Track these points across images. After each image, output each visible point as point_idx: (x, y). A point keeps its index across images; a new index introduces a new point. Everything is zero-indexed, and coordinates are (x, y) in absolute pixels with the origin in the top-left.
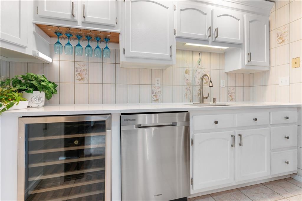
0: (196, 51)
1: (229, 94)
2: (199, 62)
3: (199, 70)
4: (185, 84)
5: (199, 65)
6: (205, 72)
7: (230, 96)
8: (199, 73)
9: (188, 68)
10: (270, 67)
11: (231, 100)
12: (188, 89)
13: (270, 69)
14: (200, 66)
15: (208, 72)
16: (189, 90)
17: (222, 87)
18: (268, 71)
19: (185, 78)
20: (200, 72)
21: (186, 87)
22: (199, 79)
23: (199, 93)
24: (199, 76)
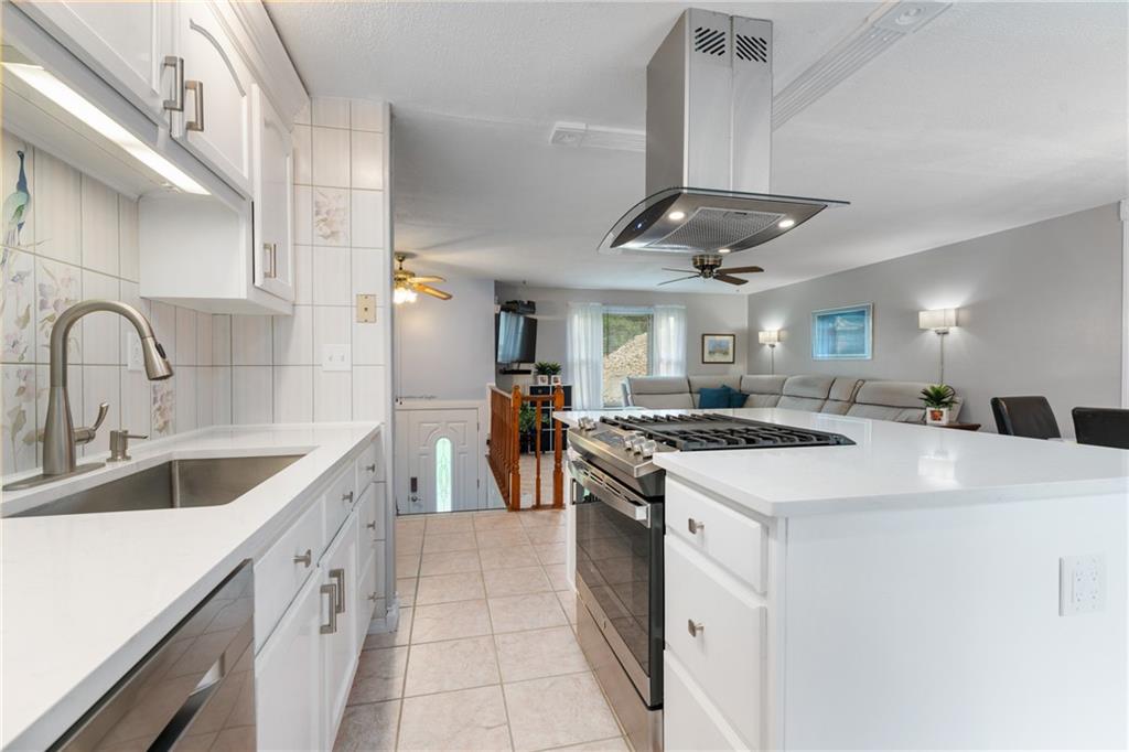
1: (155, 401)
3: (20, 262)
5: (20, 226)
6: (53, 277)
7: (159, 409)
8: (18, 278)
10: (294, 305)
11: (160, 430)
13: (294, 310)
14: (24, 237)
15: (70, 279)
17: (131, 371)
18: (287, 316)
20: (28, 274)
22: (17, 322)
23: (23, 408)
24: (18, 299)
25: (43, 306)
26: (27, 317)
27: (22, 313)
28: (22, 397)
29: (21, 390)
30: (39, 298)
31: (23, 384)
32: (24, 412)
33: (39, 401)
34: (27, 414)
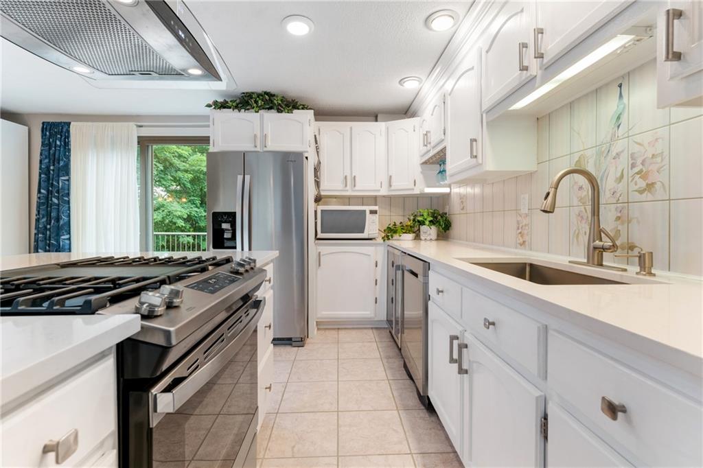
0: (607, 85)
2: (619, 118)
3: (619, 146)
4: (576, 202)
5: (618, 127)
6: (641, 145)
8: (617, 156)
9: (582, 153)
12: (582, 217)
14: (621, 131)
15: (656, 139)
16: (584, 222)
19: (576, 183)
20: (623, 151)
21: (577, 210)
22: (615, 181)
23: (619, 229)
24: (616, 168)
25: (633, 166)
26: (622, 176)
27: (619, 174)
28: (618, 222)
29: (618, 218)
30: (630, 162)
31: (619, 215)
32: (620, 231)
33: (630, 225)
34: (621, 232)
